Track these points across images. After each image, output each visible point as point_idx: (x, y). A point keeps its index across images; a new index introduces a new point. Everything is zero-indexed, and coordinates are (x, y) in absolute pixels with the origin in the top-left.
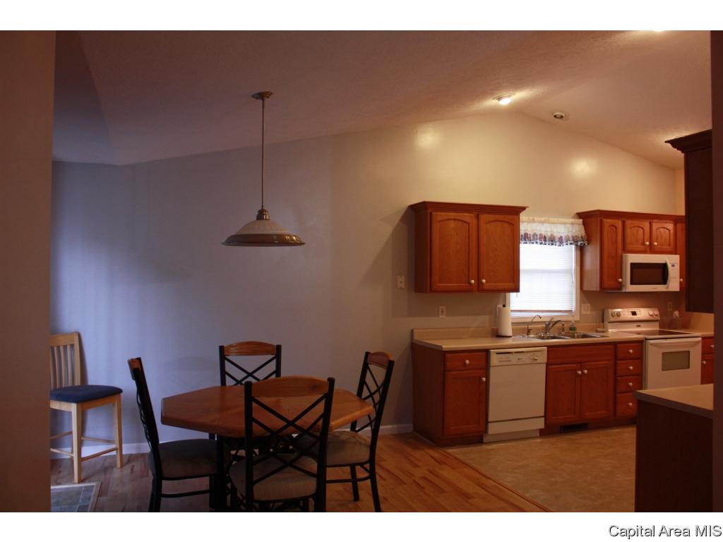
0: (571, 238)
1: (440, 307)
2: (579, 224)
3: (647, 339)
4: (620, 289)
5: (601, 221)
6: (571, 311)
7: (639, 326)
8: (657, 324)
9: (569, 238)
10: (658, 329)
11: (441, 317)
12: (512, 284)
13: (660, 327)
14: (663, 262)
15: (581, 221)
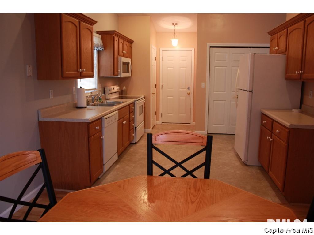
0: (100, 46)
1: (50, 90)
2: (100, 38)
3: (135, 101)
4: (117, 76)
5: (114, 37)
6: (95, 89)
7: (115, 95)
8: (118, 93)
9: (99, 45)
10: (118, 96)
11: (51, 98)
12: (92, 72)
13: (119, 95)
14: (128, 62)
15: (100, 36)
